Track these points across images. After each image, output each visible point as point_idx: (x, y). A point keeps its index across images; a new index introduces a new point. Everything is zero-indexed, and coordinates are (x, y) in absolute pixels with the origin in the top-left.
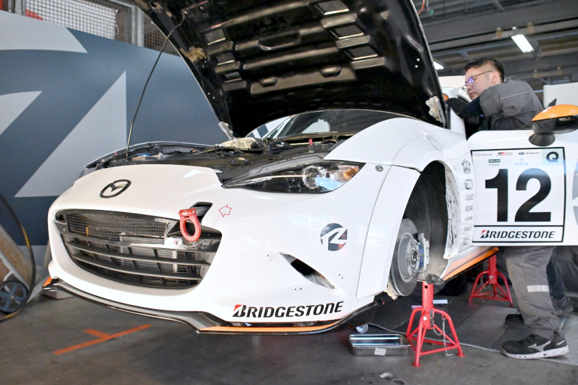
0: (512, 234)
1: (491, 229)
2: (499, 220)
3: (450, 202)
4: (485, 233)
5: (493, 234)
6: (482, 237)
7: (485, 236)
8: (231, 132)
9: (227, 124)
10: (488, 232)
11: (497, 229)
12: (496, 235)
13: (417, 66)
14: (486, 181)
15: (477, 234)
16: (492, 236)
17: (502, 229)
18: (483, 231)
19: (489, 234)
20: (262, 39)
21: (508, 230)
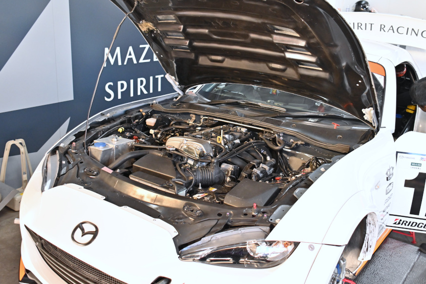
0: (421, 225)
1: (403, 219)
2: (411, 213)
3: (370, 224)
4: (398, 221)
5: (405, 223)
6: (395, 223)
7: (397, 223)
8: (178, 83)
9: (173, 78)
10: (401, 220)
11: (409, 220)
12: (407, 224)
13: (358, 85)
14: (406, 180)
15: (391, 221)
16: (404, 224)
17: (412, 220)
18: (396, 220)
19: (401, 222)
20: (213, 30)
21: (418, 221)
